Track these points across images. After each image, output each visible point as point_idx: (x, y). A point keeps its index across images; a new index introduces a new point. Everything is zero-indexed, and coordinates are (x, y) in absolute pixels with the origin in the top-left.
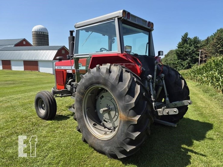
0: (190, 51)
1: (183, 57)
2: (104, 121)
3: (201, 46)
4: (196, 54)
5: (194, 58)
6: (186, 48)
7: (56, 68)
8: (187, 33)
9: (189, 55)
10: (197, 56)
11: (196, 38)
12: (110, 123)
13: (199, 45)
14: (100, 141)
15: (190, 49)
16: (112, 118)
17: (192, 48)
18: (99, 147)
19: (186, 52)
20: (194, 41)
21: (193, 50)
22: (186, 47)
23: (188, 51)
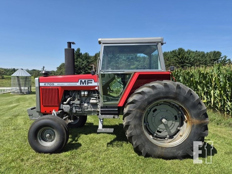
0: (83, 65)
1: (78, 71)
2: (158, 131)
3: (91, 62)
4: (88, 68)
5: (87, 72)
6: (80, 63)
7: (42, 84)
8: (79, 48)
9: (82, 69)
10: (89, 70)
11: (86, 54)
12: (165, 132)
13: (90, 61)
14: (170, 149)
15: (83, 64)
16: (169, 127)
17: (85, 62)
18: (171, 154)
19: (80, 66)
20: (86, 57)
21: (85, 65)
22: (80, 61)
23: (82, 65)
